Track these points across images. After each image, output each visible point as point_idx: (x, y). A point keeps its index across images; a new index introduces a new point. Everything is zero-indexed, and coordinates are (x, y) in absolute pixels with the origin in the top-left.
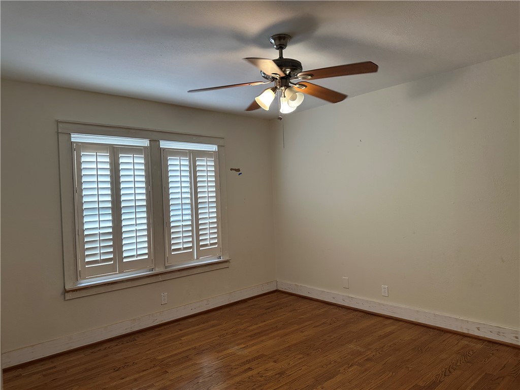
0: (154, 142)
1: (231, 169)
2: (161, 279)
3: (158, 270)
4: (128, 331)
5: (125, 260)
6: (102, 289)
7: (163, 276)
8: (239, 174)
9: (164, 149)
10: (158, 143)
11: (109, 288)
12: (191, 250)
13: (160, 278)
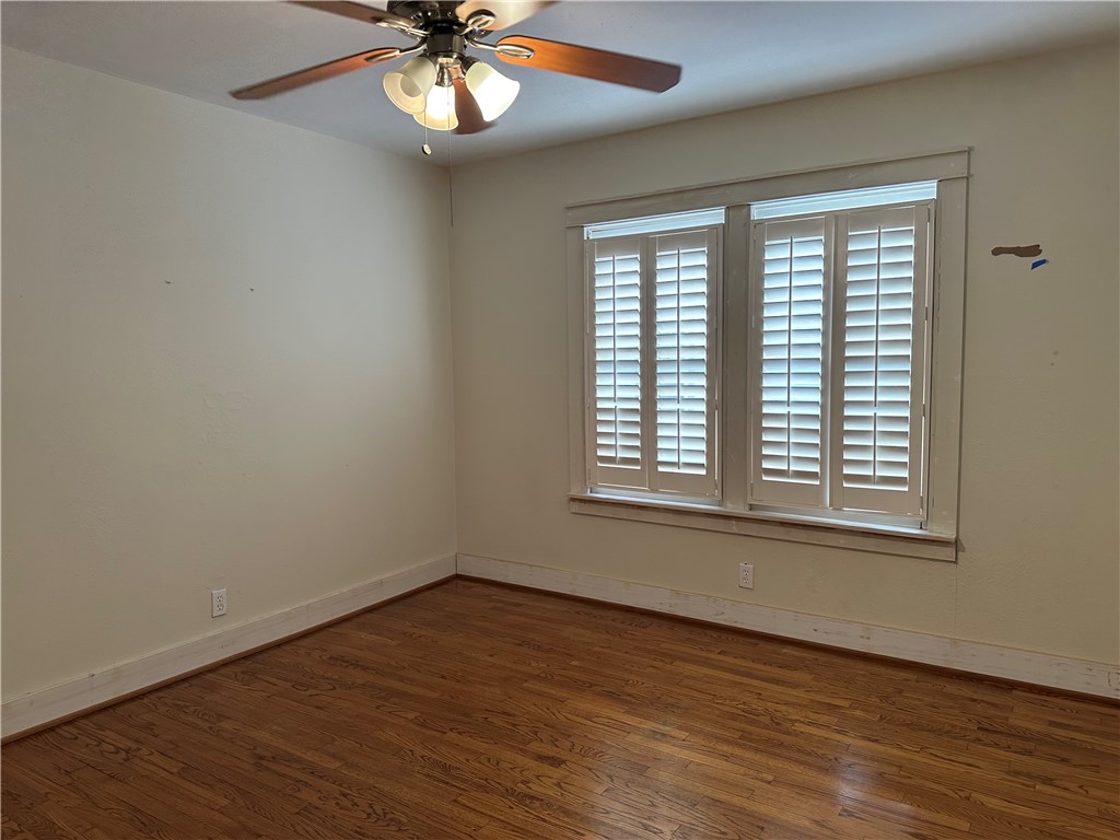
0: (737, 209)
1: (997, 252)
2: (735, 530)
3: (731, 508)
4: (665, 609)
5: (660, 469)
6: (623, 513)
7: (741, 524)
8: (1035, 265)
9: (761, 222)
10: (745, 211)
11: (634, 514)
12: (818, 483)
13: (734, 527)
